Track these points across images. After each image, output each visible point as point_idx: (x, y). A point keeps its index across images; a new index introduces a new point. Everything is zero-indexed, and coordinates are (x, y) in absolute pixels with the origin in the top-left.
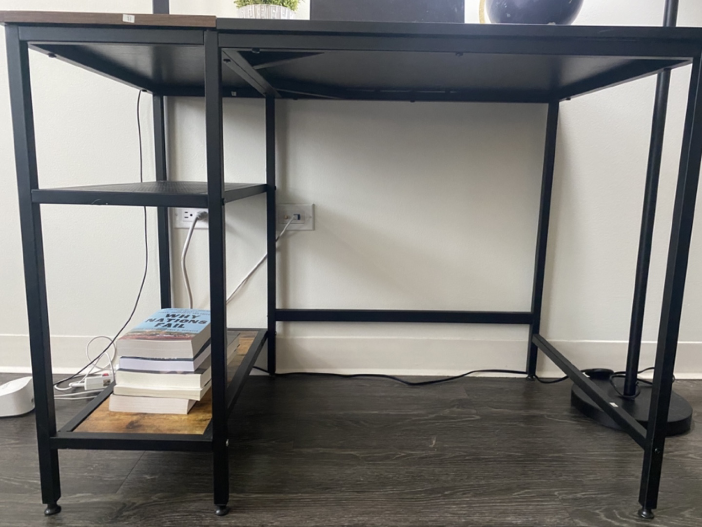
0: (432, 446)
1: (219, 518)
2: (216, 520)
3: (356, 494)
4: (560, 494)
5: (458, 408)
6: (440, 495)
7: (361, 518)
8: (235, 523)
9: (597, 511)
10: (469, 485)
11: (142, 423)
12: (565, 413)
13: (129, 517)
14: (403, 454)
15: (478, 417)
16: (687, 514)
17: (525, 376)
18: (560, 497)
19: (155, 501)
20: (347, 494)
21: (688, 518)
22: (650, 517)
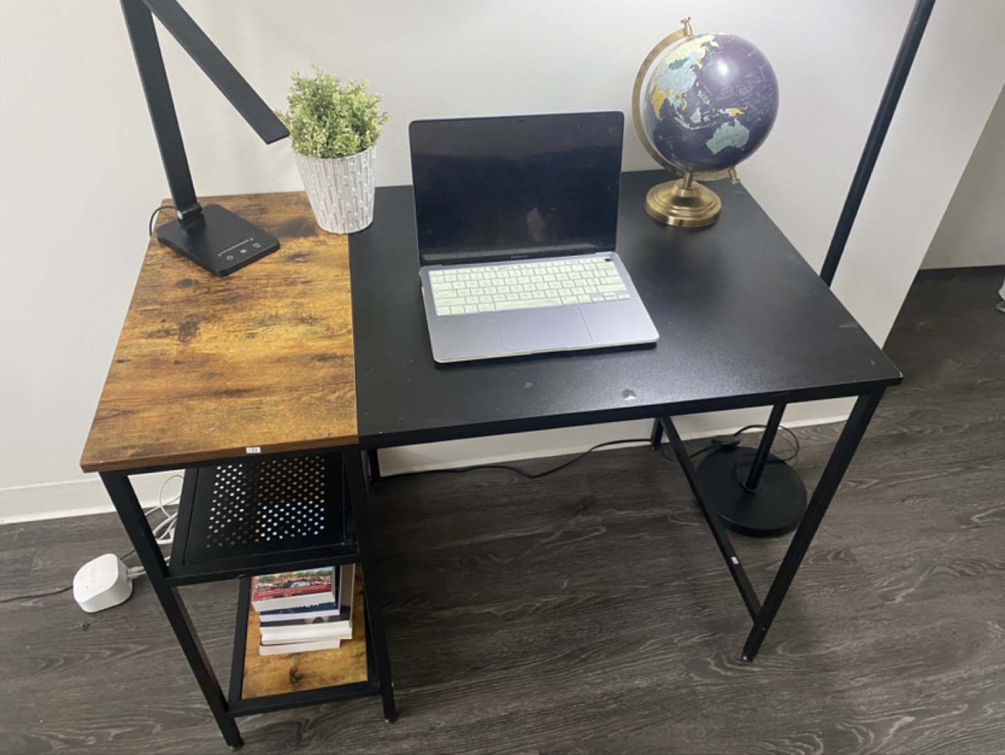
0: (563, 587)
1: (391, 726)
2: (390, 729)
3: (504, 672)
4: (679, 641)
5: (583, 515)
6: (578, 660)
7: (514, 705)
8: (407, 730)
9: (709, 659)
10: (601, 642)
11: (302, 672)
12: (688, 510)
13: (310, 738)
14: (538, 605)
15: (603, 530)
16: (779, 650)
17: (648, 443)
18: (679, 645)
19: (325, 715)
20: (496, 673)
21: (780, 655)
22: (751, 658)
